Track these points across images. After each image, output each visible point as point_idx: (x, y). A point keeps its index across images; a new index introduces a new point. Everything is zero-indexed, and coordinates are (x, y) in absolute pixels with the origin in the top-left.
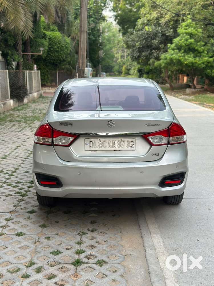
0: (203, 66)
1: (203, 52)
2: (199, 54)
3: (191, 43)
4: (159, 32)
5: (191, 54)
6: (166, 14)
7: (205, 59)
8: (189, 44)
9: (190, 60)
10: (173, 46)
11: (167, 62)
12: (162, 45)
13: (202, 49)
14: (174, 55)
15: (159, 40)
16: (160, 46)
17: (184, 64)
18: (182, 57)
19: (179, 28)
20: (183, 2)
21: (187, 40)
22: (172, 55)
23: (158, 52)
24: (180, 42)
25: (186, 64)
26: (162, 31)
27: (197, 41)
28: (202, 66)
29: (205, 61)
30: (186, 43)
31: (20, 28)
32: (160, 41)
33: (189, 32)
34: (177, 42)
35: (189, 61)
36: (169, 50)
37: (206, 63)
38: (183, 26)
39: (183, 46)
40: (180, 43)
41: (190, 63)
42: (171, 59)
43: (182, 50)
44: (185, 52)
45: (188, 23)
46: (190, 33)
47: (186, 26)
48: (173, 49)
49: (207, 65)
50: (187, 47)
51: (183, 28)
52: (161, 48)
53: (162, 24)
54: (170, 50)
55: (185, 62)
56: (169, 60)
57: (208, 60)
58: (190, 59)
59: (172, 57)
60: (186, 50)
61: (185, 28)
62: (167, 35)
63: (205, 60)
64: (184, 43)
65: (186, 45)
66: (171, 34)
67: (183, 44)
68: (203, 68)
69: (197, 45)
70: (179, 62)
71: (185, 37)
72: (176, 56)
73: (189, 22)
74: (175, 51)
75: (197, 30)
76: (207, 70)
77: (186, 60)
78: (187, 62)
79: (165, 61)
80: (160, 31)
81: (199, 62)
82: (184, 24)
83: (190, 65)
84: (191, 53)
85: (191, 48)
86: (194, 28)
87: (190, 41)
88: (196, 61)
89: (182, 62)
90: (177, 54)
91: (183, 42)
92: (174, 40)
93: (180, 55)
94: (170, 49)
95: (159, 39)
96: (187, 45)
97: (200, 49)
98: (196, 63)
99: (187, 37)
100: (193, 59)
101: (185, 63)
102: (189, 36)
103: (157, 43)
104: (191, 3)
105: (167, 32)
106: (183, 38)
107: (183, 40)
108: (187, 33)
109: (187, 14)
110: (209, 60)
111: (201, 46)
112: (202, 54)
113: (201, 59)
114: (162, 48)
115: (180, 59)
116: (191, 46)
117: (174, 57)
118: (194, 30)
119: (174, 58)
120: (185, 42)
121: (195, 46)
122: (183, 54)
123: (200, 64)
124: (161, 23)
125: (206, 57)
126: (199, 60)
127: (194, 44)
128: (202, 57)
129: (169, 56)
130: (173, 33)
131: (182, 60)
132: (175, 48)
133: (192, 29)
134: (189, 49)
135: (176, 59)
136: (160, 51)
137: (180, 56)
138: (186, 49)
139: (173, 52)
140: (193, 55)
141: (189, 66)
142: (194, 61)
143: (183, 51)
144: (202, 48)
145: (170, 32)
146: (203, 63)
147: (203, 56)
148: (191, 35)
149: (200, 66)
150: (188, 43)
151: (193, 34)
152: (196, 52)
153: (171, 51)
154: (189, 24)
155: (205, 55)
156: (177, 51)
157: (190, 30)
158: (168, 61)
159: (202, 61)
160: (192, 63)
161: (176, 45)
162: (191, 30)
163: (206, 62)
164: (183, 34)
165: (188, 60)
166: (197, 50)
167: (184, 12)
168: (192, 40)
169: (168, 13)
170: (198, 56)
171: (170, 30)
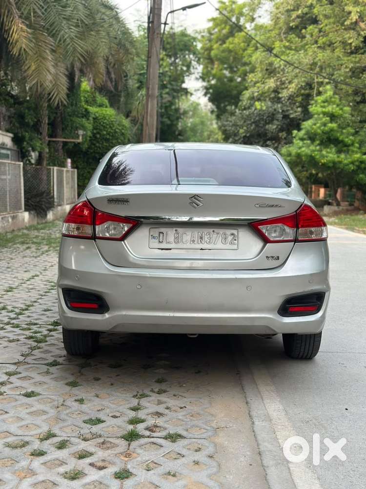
0: (352, 168)
1: (353, 144)
2: (345, 148)
3: (332, 130)
4: (279, 112)
5: (333, 148)
6: (290, 82)
7: (356, 156)
8: (329, 130)
9: (331, 157)
10: (302, 133)
11: (291, 159)
12: (284, 133)
13: (350, 140)
14: (303, 149)
15: (278, 125)
16: (280, 134)
17: (320, 164)
18: (316, 153)
19: (312, 105)
20: (319, 64)
21: (325, 125)
22: (300, 148)
23: (276, 145)
24: (314, 127)
25: (323, 164)
26: (283, 111)
27: (341, 127)
28: (351, 168)
29: (356, 159)
30: (323, 129)
31: (46, 86)
32: (279, 127)
33: (329, 111)
34: (309, 128)
35: (329, 159)
36: (294, 141)
37: (357, 163)
38: (319, 101)
39: (319, 134)
40: (313, 129)
41: (330, 162)
42: (299, 156)
43: (317, 140)
44: (322, 143)
45: (326, 97)
46: (331, 112)
47: (324, 102)
48: (302, 139)
49: (359, 167)
50: (325, 137)
51: (318, 106)
52: (281, 138)
53: (283, 99)
54: (297, 140)
55: (323, 161)
57: (360, 158)
58: (331, 155)
59: (299, 151)
60: (324, 141)
61: (322, 104)
62: (292, 116)
63: (356, 157)
64: (321, 130)
65: (323, 132)
66: (299, 115)
67: (319, 131)
68: (353, 170)
69: (342, 133)
70: (312, 160)
71: (321, 119)
72: (307, 151)
73: (329, 96)
74: (305, 142)
75: (341, 109)
76: (358, 174)
77: (323, 156)
78: (325, 161)
79: (288, 159)
80: (281, 111)
81: (346, 162)
82: (320, 99)
83: (331, 165)
84: (332, 146)
85: (332, 138)
86: (338, 105)
87: (330, 126)
88: (340, 159)
89: (316, 160)
90: (308, 146)
91: (319, 128)
92: (304, 124)
93: (314, 148)
94: (297, 138)
95: (278, 123)
96: (325, 133)
97: (346, 140)
98: (340, 162)
99: (326, 120)
100: (336, 156)
101: (321, 162)
102: (328, 118)
103: (276, 129)
104: (332, 65)
105: (291, 112)
106: (319, 122)
107: (318, 125)
108: (324, 114)
109: (325, 83)
110: (363, 158)
111: (349, 134)
112: (351, 148)
113: (348, 156)
114: (283, 137)
115: (313, 155)
116: (332, 135)
117: (303, 151)
118: (338, 109)
119: (303, 153)
120: (322, 128)
121: (339, 135)
122: (318, 148)
123: (348, 165)
124: (282, 97)
125: (357, 153)
126: (346, 159)
127: (338, 132)
128: (350, 152)
129: (295, 151)
130: (301, 114)
131: (318, 157)
132: (305, 137)
133: (335, 106)
134: (329, 140)
135: (306, 155)
136: (279, 143)
137: (314, 151)
138: (323, 139)
139: (301, 143)
140: (335, 149)
141: (329, 168)
142: (337, 160)
143: (318, 142)
144: (351, 138)
145: (296, 112)
146: (352, 163)
147: (353, 151)
148: (333, 117)
149: (347, 167)
150: (326, 128)
151: (336, 114)
152: (340, 145)
153: (299, 141)
155: (355, 149)
156: (309, 142)
157: (330, 109)
158: (294, 158)
159: (350, 160)
160: (334, 163)
161: (307, 133)
162: (333, 109)
163: (358, 160)
164: (319, 115)
165: (327, 157)
166: (342, 141)
167: (320, 80)
168: (334, 125)
169: (294, 81)
170: (344, 152)
171: (296, 109)
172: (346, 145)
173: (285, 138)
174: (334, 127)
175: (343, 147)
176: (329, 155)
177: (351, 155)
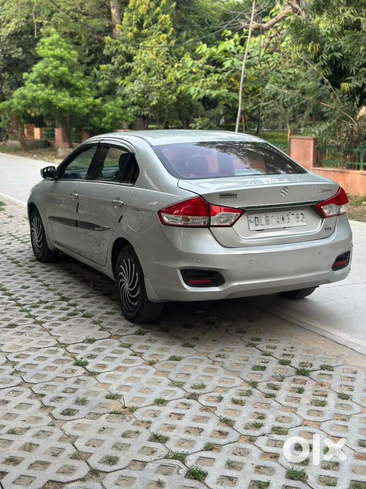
0: (87, 112)
1: (83, 89)
2: (77, 92)
3: (64, 74)
5: (66, 91)
6: (9, 22)
7: (89, 99)
8: (61, 74)
9: (67, 101)
10: (33, 76)
11: (25, 102)
12: (6, 73)
13: (81, 84)
14: (39, 92)
16: (3, 75)
17: (57, 108)
18: (53, 96)
19: (39, 46)
20: (36, 4)
21: (56, 68)
22: (35, 91)
25: (60, 108)
26: (3, 50)
27: (72, 69)
28: (85, 112)
29: (89, 103)
30: (56, 72)
32: (2, 67)
33: (58, 54)
34: (41, 71)
35: (64, 102)
36: (26, 83)
37: (91, 107)
38: (47, 44)
39: (52, 78)
40: (45, 71)
41: (66, 105)
42: (34, 99)
43: (50, 83)
44: (55, 87)
45: (53, 40)
46: (60, 56)
47: (51, 45)
48: (34, 82)
49: (92, 110)
50: (58, 80)
51: (46, 48)
52: (4, 78)
54: (29, 83)
55: (60, 105)
56: (31, 100)
57: (93, 102)
58: (66, 99)
59: (35, 95)
60: (57, 84)
61: (50, 47)
62: (13, 56)
63: (90, 101)
64: (53, 73)
65: (55, 76)
66: (21, 56)
67: (51, 74)
68: (88, 114)
69: (72, 77)
70: (48, 103)
71: (51, 62)
72: (43, 94)
73: (56, 39)
74: (39, 85)
75: (69, 53)
76: (92, 118)
77: (60, 100)
78: (62, 105)
79: (23, 102)
80: (0, 50)
81: (80, 105)
82: (47, 41)
83: (67, 108)
84: (65, 89)
85: (64, 81)
86: (65, 49)
87: (62, 70)
88: (75, 103)
89: (53, 104)
90: (43, 90)
91: (51, 71)
93: (50, 92)
94: (29, 81)
95: (1, 63)
96: (58, 77)
97: (78, 84)
98: (75, 106)
99: (57, 64)
100: (71, 100)
101: (58, 106)
102: (58, 62)
105: (12, 52)
106: (50, 65)
107: (50, 68)
108: (54, 56)
109: (45, 24)
110: (95, 102)
111: (79, 78)
112: (83, 92)
113: (81, 100)
114: (6, 78)
115: (50, 98)
116: (64, 78)
117: (40, 95)
118: (65, 52)
119: (40, 97)
120: (54, 71)
121: (69, 78)
122: (53, 91)
123: (82, 108)
125: (89, 97)
126: (80, 102)
127: (68, 75)
128: (82, 96)
129: (30, 94)
131: (54, 101)
132: (38, 79)
133: (62, 50)
134: (62, 84)
135: (43, 99)
136: (3, 85)
137: (49, 95)
138: (56, 82)
139: (35, 87)
140: (68, 93)
141: (66, 111)
142: (72, 103)
143: (52, 86)
144: (82, 81)
145: (18, 52)
146: (86, 106)
147: (85, 95)
148: (62, 60)
149: (82, 111)
150: (59, 72)
151: (65, 58)
152: (72, 88)
153: (31, 84)
154: (55, 41)
155: (87, 93)
156: (43, 85)
157: (58, 52)
158: (29, 101)
159: (84, 104)
160: (70, 106)
161: (40, 75)
162: (61, 52)
163: (91, 104)
164: (49, 58)
165: (63, 101)
166: (74, 85)
167: (40, 21)
168: (64, 69)
169: (13, 20)
170: (77, 96)
171: (17, 49)
172: (78, 89)
173: (8, 79)
174: (65, 71)
175: (75, 91)
176: (64, 99)
177: (84, 99)
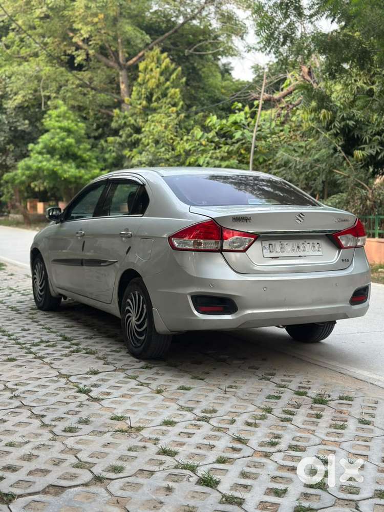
1: (90, 160)
2: (83, 164)
3: (70, 145)
4: (4, 123)
5: (72, 163)
6: (16, 94)
7: (95, 171)
8: (68, 146)
9: (72, 172)
10: (39, 147)
11: (30, 173)
12: (11, 145)
13: (88, 155)
14: (44, 163)
15: (6, 137)
16: (8, 147)
17: (63, 179)
18: (58, 167)
19: (46, 118)
20: (44, 78)
21: (63, 139)
22: (41, 162)
23: (4, 158)
24: (52, 141)
25: (65, 179)
26: (9, 122)
27: (79, 141)
30: (62, 144)
32: (7, 139)
33: (65, 126)
34: (47, 142)
35: (70, 173)
36: (32, 154)
38: (54, 116)
39: (58, 149)
40: (51, 143)
41: (72, 176)
42: (39, 170)
43: (57, 154)
44: (61, 158)
45: (60, 112)
46: (67, 128)
47: (58, 116)
48: (40, 153)
50: (64, 152)
51: (53, 120)
52: (9, 150)
53: (8, 110)
54: (34, 154)
55: (65, 176)
56: (36, 170)
58: (72, 170)
59: (40, 165)
61: (57, 119)
62: (19, 128)
63: (96, 173)
64: (60, 144)
65: (62, 147)
66: (27, 128)
67: (58, 146)
69: (79, 149)
70: (54, 175)
71: (58, 134)
72: (48, 165)
73: (63, 111)
74: (45, 156)
75: (76, 125)
77: (65, 171)
78: (68, 176)
79: (27, 172)
80: (6, 122)
81: (86, 177)
82: (54, 113)
83: (73, 180)
84: (71, 161)
85: (70, 153)
86: (73, 121)
87: (69, 142)
88: (81, 175)
90: (48, 161)
91: (58, 142)
92: (41, 138)
93: (55, 163)
94: (35, 152)
95: (6, 135)
96: (64, 148)
97: (85, 155)
98: (81, 178)
99: (63, 135)
100: (77, 171)
102: (65, 134)
103: (3, 141)
104: (57, 79)
105: (18, 124)
106: (57, 136)
107: (56, 139)
108: (60, 128)
109: (52, 98)
111: (86, 150)
112: (89, 164)
113: (88, 172)
114: (11, 150)
115: (55, 169)
116: (71, 150)
117: (45, 166)
118: (73, 124)
119: (45, 168)
120: (61, 142)
121: (76, 150)
122: (59, 162)
123: (88, 180)
124: (8, 108)
125: (95, 168)
126: (86, 174)
127: (75, 147)
128: (89, 168)
129: (35, 165)
130: (29, 126)
131: (60, 172)
132: (44, 151)
133: (70, 121)
134: (68, 155)
135: (48, 169)
136: (7, 156)
137: (55, 165)
138: (62, 153)
139: (40, 157)
140: (74, 165)
141: (70, 183)
142: (78, 175)
143: (58, 157)
144: (89, 153)
145: (24, 124)
147: (91, 167)
148: (69, 131)
150: (66, 144)
151: (72, 129)
152: (78, 160)
153: (37, 155)
154: (63, 113)
155: (94, 165)
156: (49, 156)
157: (65, 123)
158: (33, 172)
159: (90, 175)
160: (76, 178)
161: (46, 147)
162: (69, 124)
164: (55, 129)
165: (68, 172)
166: (80, 157)
167: (48, 94)
168: (71, 140)
169: (20, 92)
170: (83, 167)
171: (23, 122)
172: (84, 161)
173: (13, 151)
174: (72, 143)
175: (81, 162)
176: (69, 170)
177: (90, 171)
